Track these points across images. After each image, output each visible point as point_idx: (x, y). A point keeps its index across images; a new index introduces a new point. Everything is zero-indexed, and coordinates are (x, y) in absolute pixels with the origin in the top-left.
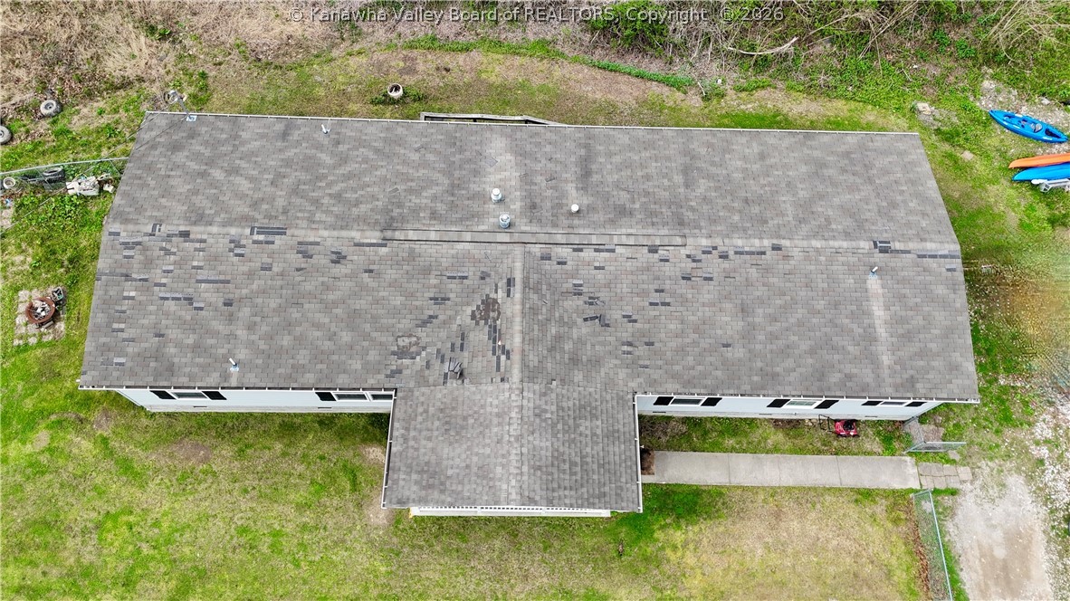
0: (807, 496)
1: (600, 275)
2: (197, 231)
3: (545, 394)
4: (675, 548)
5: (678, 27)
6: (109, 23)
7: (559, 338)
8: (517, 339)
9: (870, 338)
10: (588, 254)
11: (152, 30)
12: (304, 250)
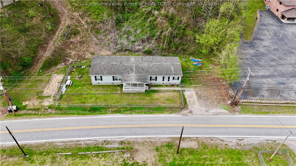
1: (143, 66)
2: (101, 63)
3: (137, 74)
4: (153, 95)
5: (154, 52)
6: (86, 53)
7: (139, 71)
8: (134, 70)
9: (171, 71)
10: (142, 64)
11: (91, 54)
12: (112, 64)
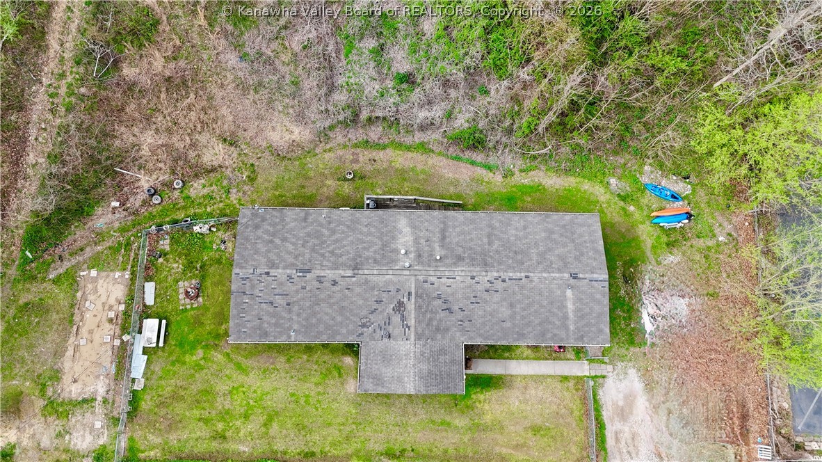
0: (539, 379)
1: (449, 290)
2: (273, 272)
3: (425, 345)
6: (203, 139)
7: (431, 319)
8: (413, 321)
9: (566, 318)
10: (444, 280)
12: (320, 280)
